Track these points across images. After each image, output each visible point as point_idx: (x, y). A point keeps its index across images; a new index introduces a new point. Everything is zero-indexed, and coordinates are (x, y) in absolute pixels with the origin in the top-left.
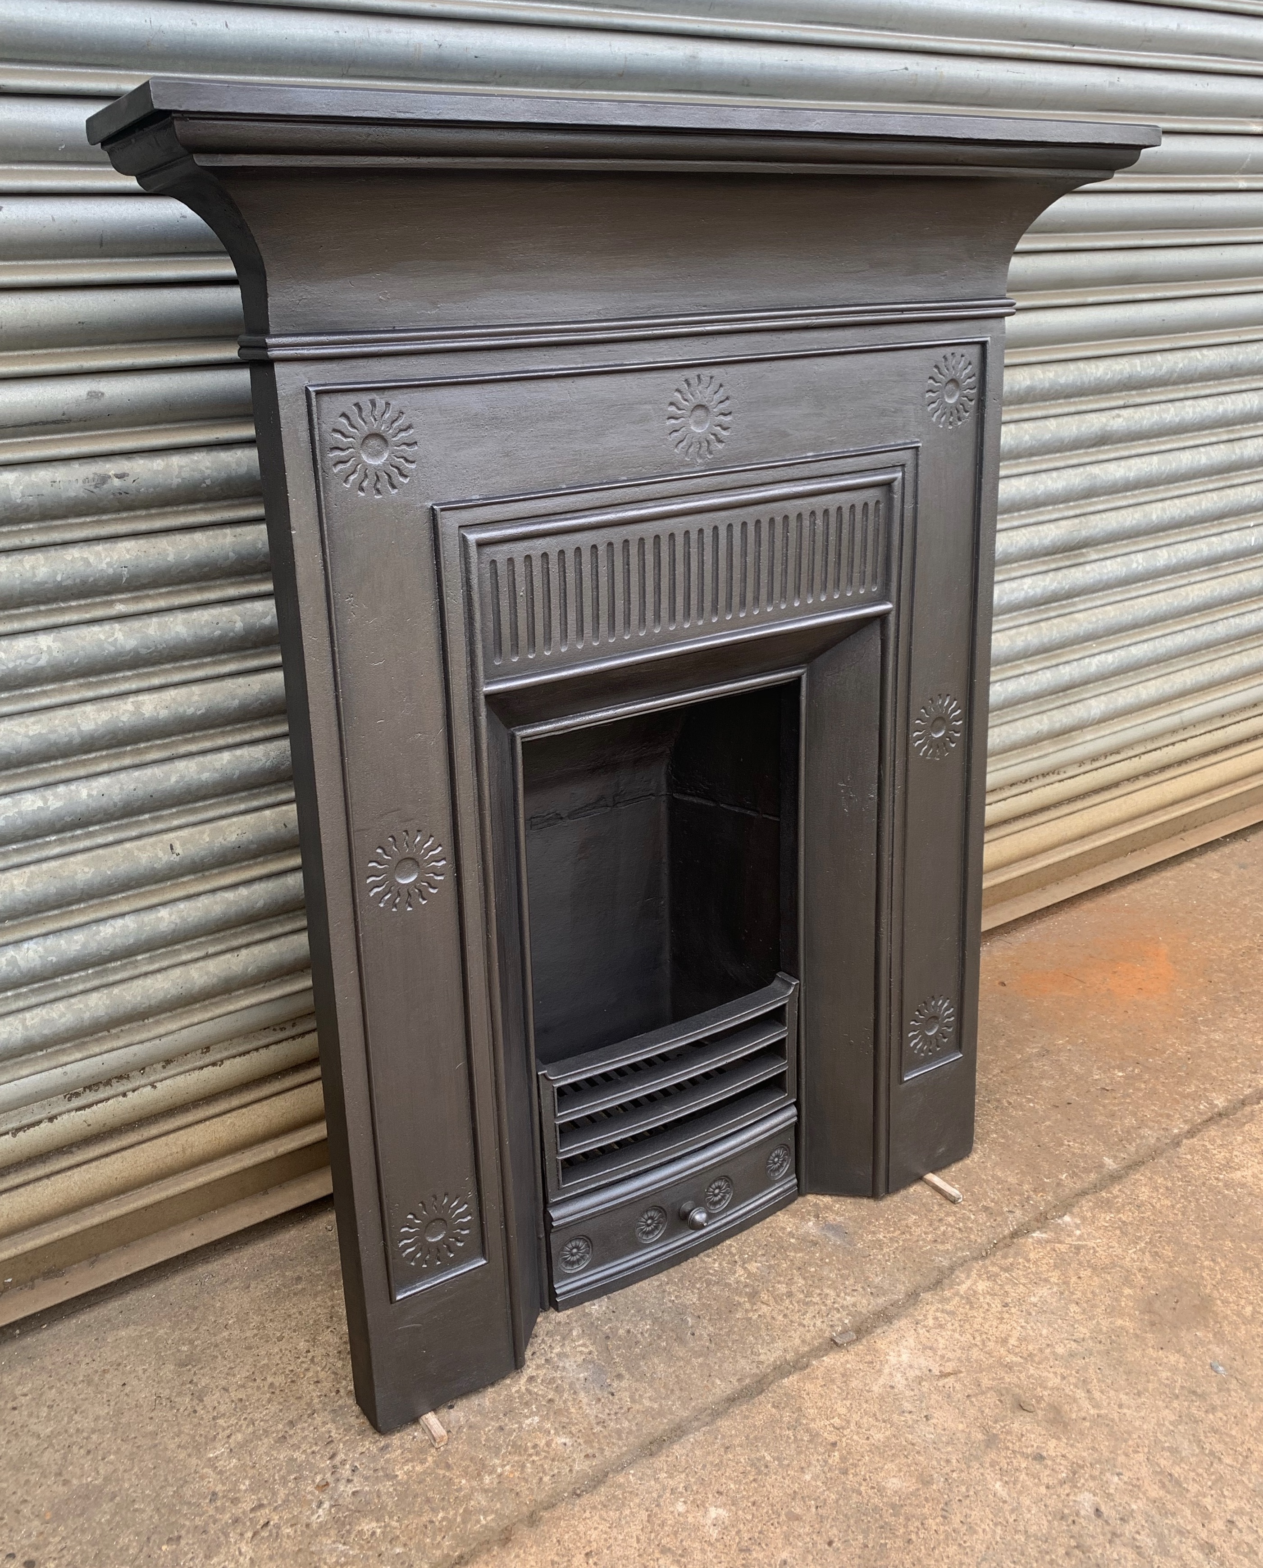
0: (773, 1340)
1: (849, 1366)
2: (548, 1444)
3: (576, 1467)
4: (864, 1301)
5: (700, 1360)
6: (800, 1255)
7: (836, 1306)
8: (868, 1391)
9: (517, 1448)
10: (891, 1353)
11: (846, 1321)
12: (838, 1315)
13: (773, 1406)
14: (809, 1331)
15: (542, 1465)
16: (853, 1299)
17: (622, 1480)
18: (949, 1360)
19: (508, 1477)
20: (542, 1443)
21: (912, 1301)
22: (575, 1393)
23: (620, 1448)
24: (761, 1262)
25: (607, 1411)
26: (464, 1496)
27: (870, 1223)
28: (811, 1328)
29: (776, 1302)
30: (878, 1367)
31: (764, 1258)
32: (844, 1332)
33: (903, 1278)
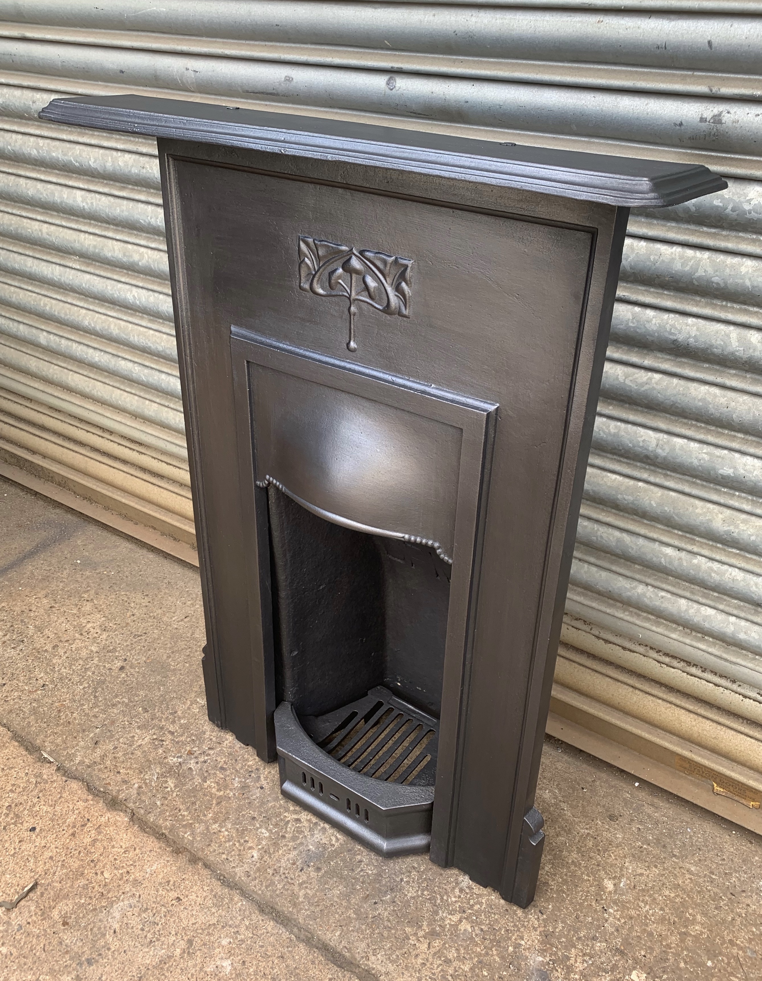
0: (394, 962)
2: (250, 848)
3: (237, 870)
5: (353, 916)
9: (242, 833)
15: (233, 850)
17: (236, 899)
19: (220, 835)
20: (250, 844)
22: (295, 848)
25: (287, 872)
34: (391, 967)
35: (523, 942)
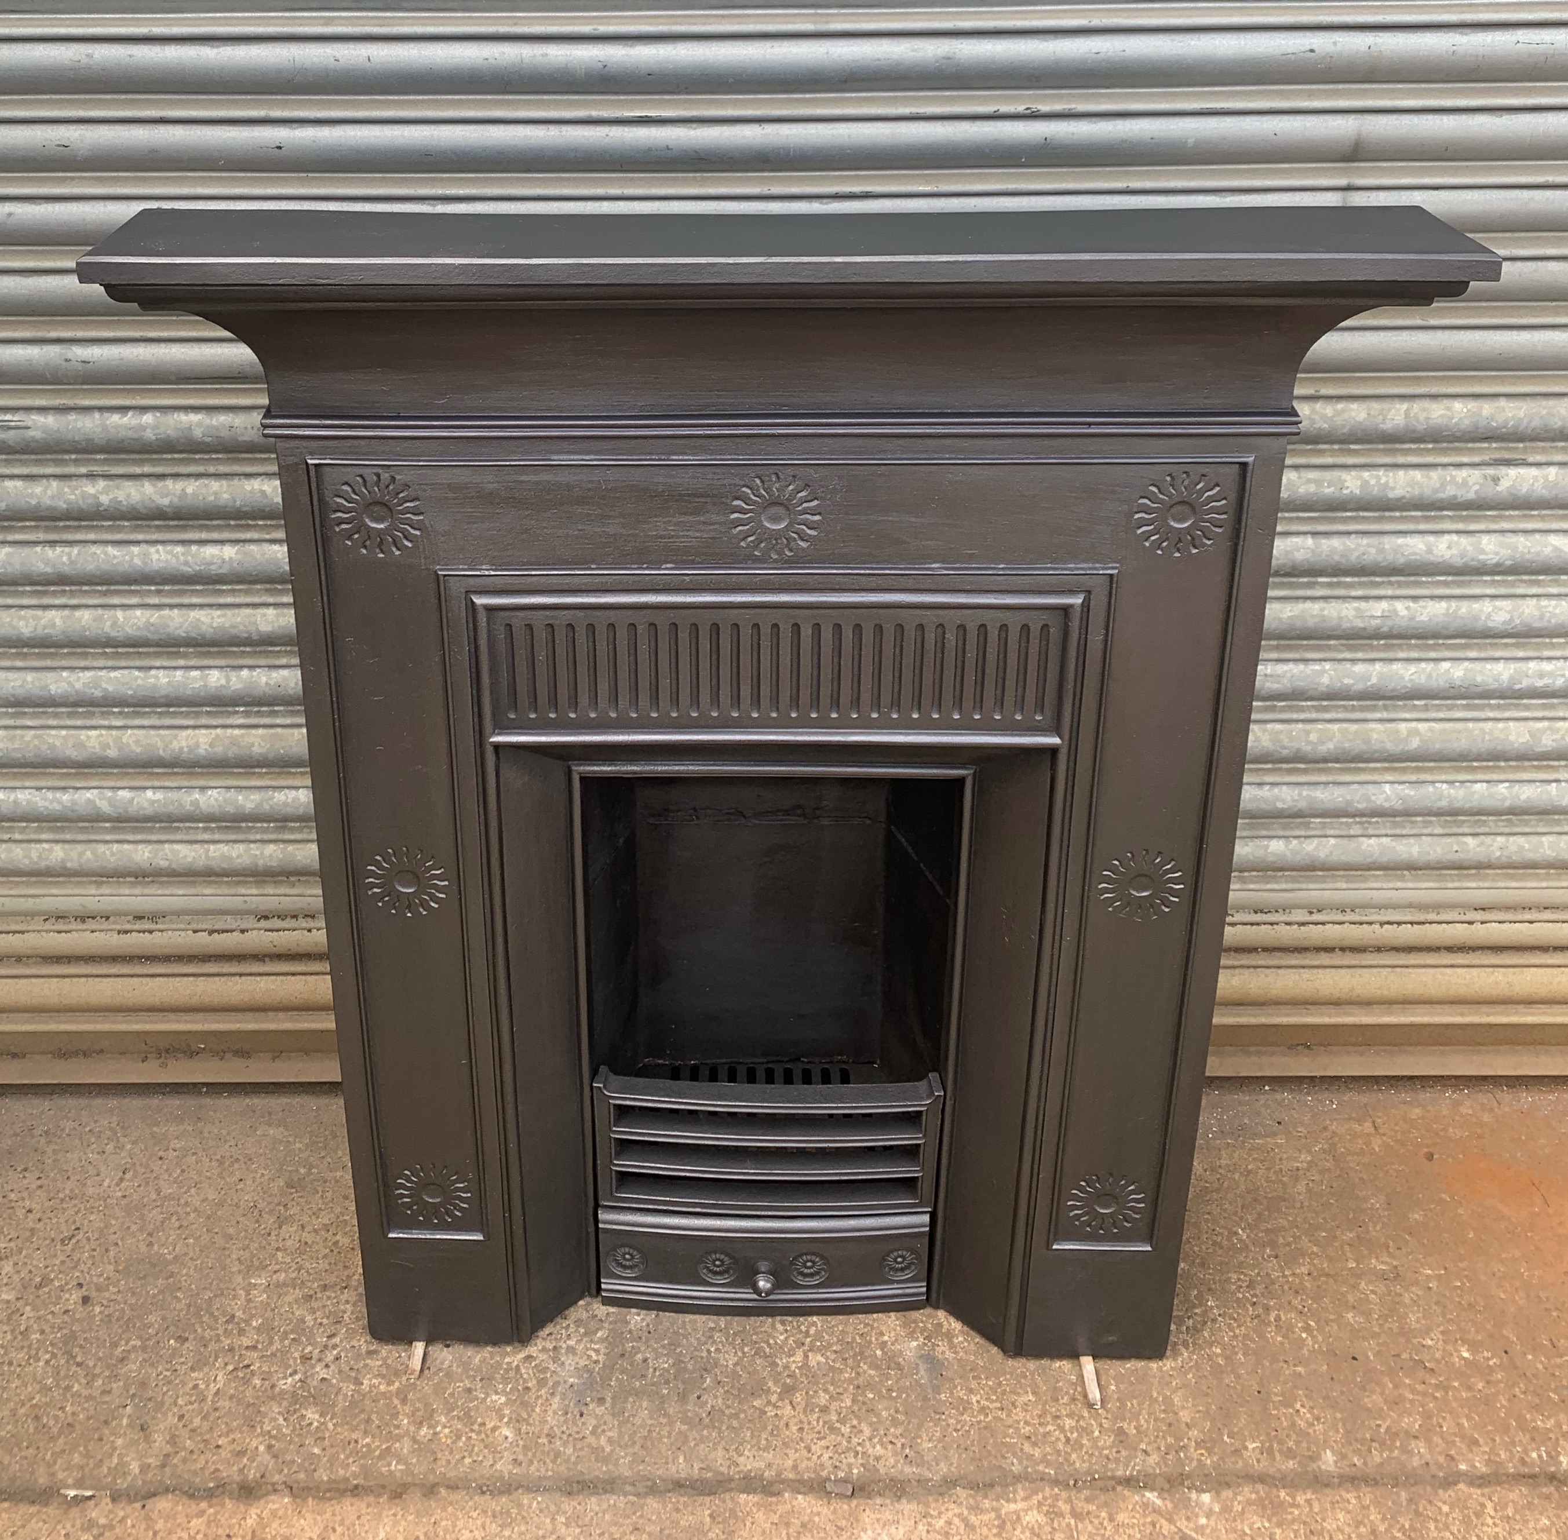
0: (766, 1449)
1: (817, 1519)
2: (493, 1429)
3: (498, 1466)
4: (892, 1461)
5: (684, 1427)
7: (859, 1448)
9: (468, 1418)
10: (869, 1532)
11: (855, 1471)
12: (852, 1460)
13: (710, 1515)
14: (809, 1459)
15: (474, 1446)
16: (882, 1452)
17: (525, 1501)
19: (441, 1439)
20: (490, 1425)
21: (943, 1489)
22: (552, 1394)
23: (547, 1470)
24: (827, 1358)
25: (565, 1428)
26: (396, 1435)
27: (976, 1378)
29: (805, 1411)
31: (833, 1356)
32: (845, 1481)
33: (954, 1459)
34: (769, 1456)
35: (886, 1338)
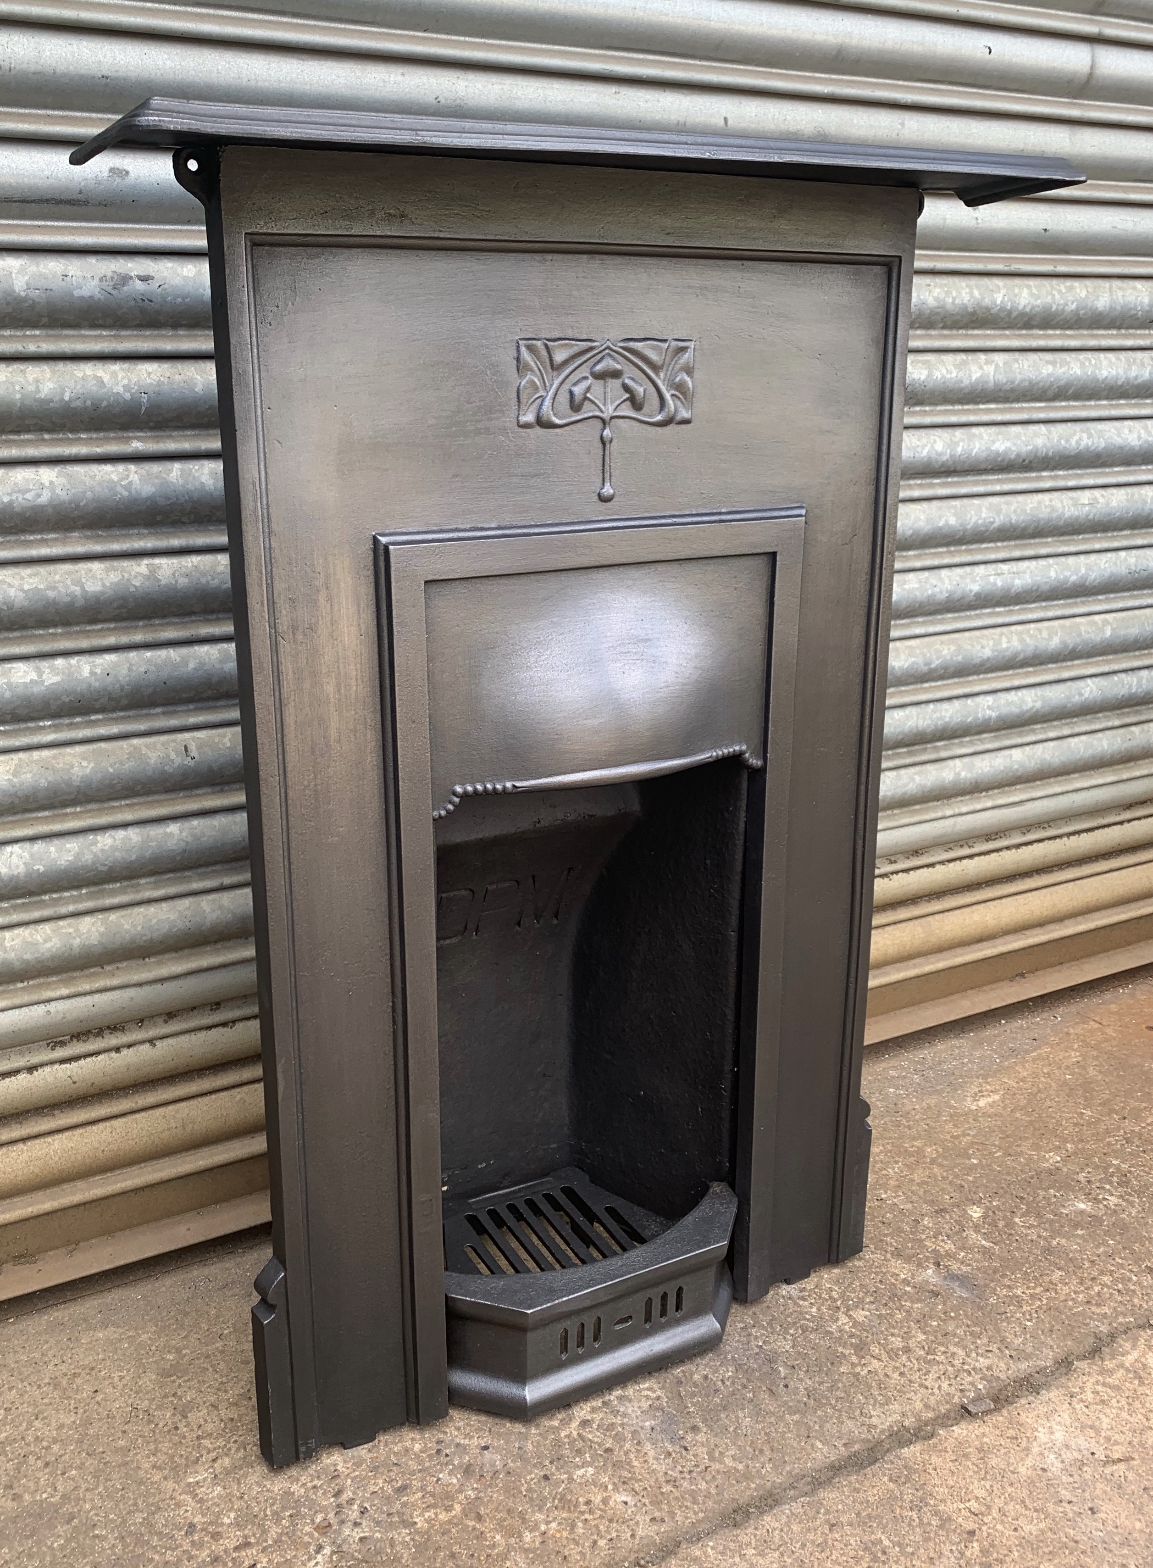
0: (887, 1401)
1: (986, 1440)
2: (605, 1501)
3: (640, 1532)
4: (1002, 1364)
5: (796, 1417)
6: (919, 1305)
7: (966, 1367)
8: (1013, 1473)
9: (565, 1503)
10: (1040, 1429)
11: (980, 1387)
12: (970, 1379)
13: (891, 1480)
14: (933, 1394)
15: (597, 1526)
16: (987, 1362)
17: (698, 1553)
18: (1116, 1443)
19: (553, 1536)
20: (597, 1499)
21: (1063, 1370)
22: (639, 1443)
23: (696, 1513)
24: (869, 1310)
25: (679, 1468)
26: (497, 1554)
27: (1004, 1276)
28: (936, 1391)
29: (891, 1358)
30: (1024, 1444)
31: (873, 1307)
33: (1049, 1341)
35: (903, 1276)
